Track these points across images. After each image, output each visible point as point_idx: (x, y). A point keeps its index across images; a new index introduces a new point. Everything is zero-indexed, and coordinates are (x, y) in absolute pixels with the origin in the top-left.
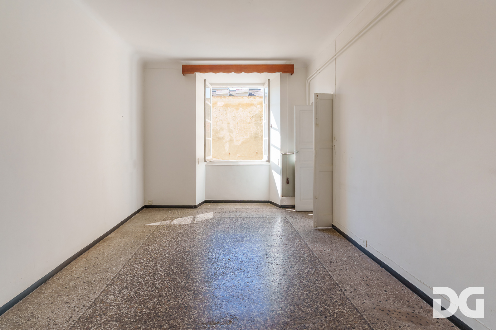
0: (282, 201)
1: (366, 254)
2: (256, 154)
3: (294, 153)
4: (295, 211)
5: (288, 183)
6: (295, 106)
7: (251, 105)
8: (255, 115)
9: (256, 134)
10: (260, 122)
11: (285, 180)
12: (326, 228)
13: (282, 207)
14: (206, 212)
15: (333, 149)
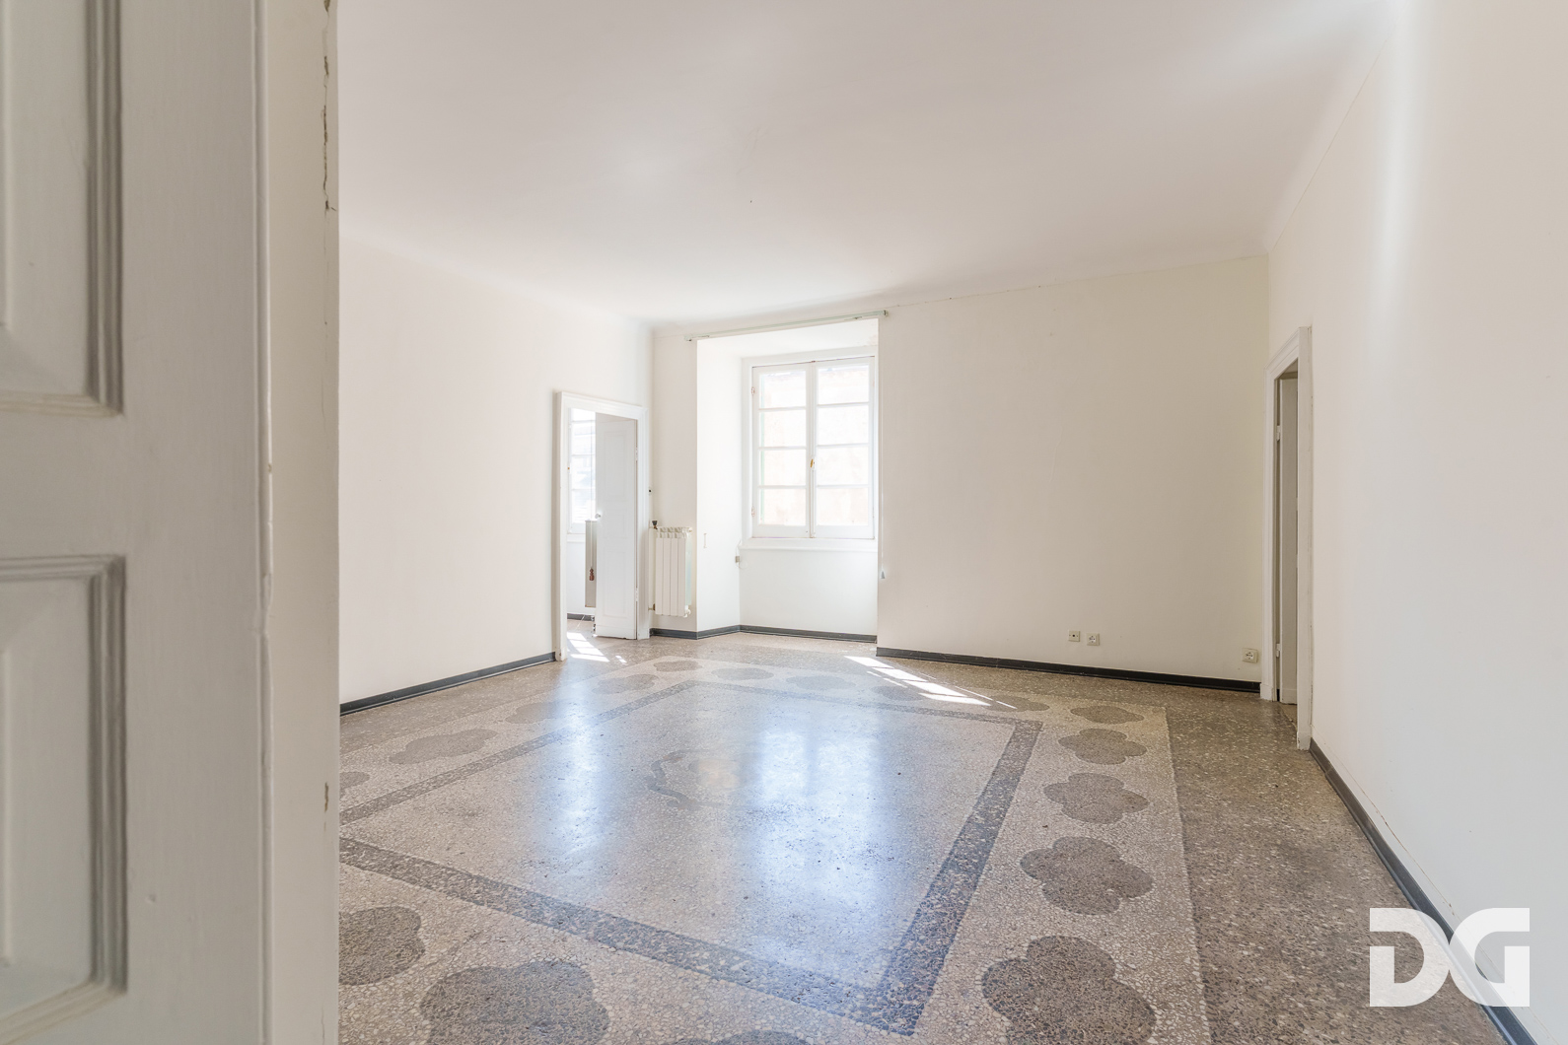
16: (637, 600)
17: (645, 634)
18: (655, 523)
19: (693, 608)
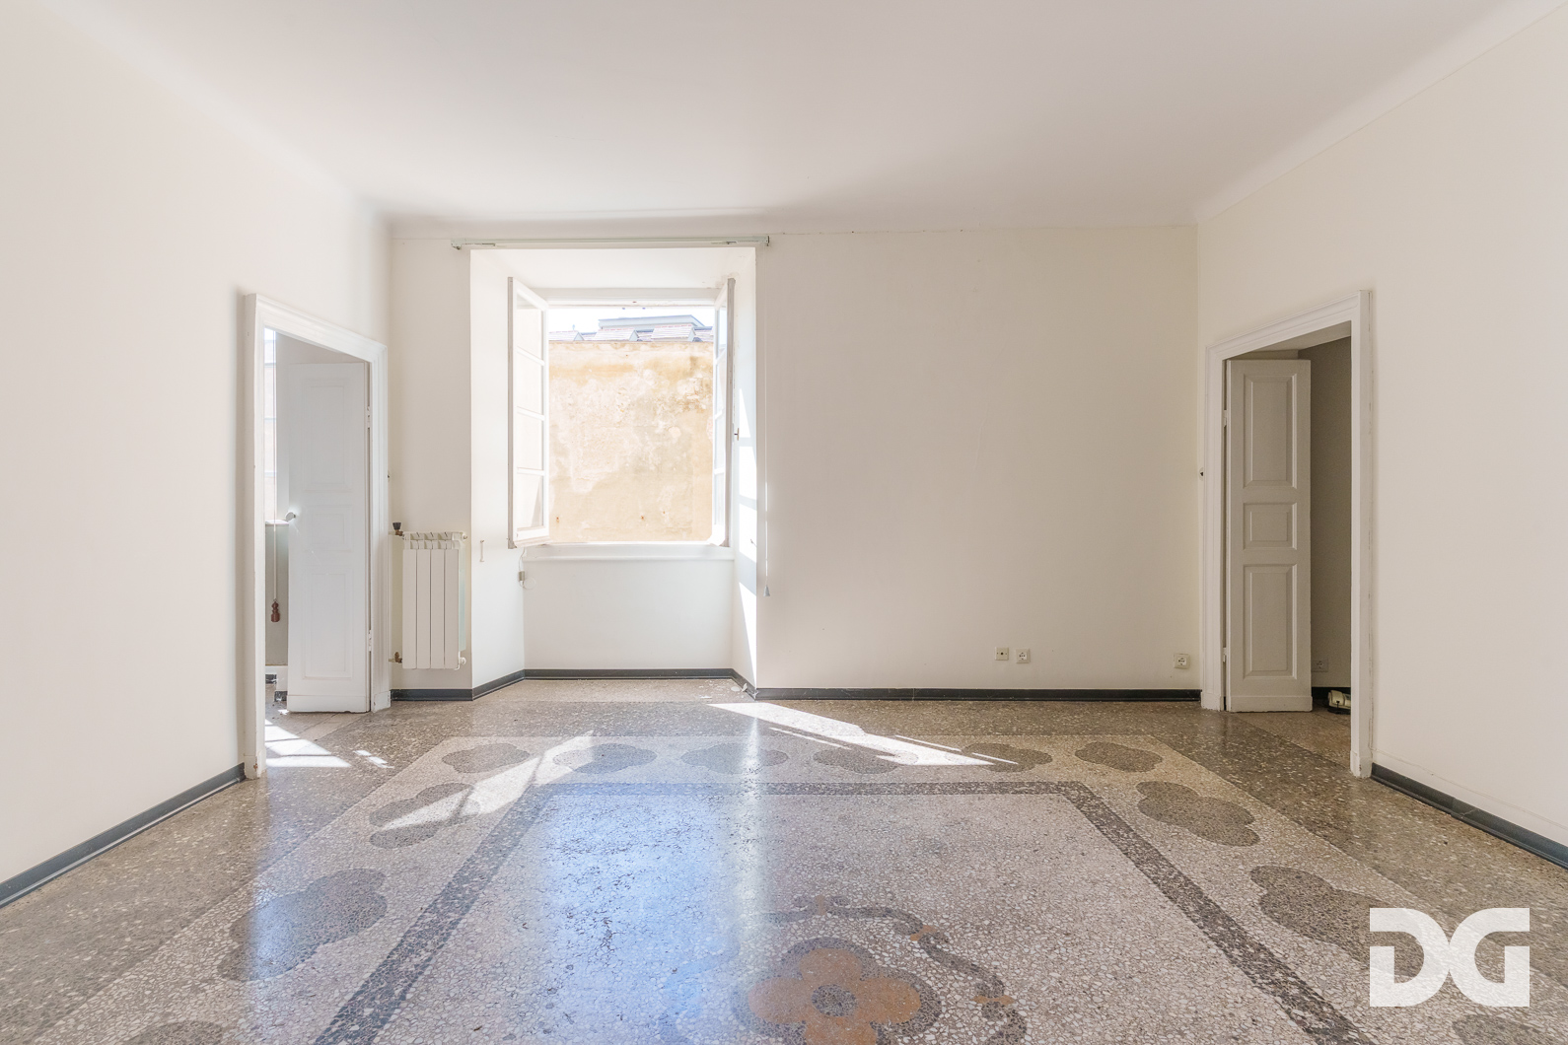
2: (640, 520)
7: (626, 368)
8: (637, 399)
9: (640, 459)
10: (653, 423)
16: (371, 648)
17: (382, 701)
18: (397, 526)
19: (467, 654)
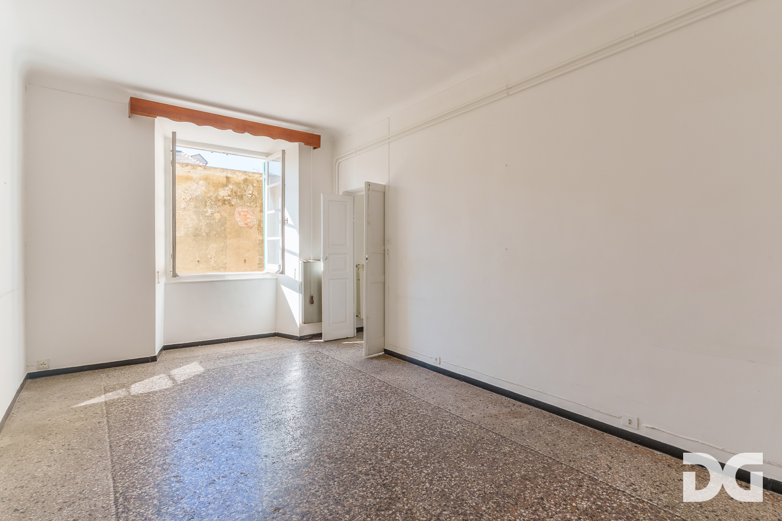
0: (301, 329)
1: (440, 373)
2: (197, 263)
3: (320, 260)
4: (322, 342)
5: (312, 302)
6: (322, 195)
8: (194, 196)
9: (197, 229)
10: (205, 210)
11: (308, 299)
12: (377, 355)
13: (301, 339)
14: (183, 364)
15: (384, 254)
